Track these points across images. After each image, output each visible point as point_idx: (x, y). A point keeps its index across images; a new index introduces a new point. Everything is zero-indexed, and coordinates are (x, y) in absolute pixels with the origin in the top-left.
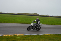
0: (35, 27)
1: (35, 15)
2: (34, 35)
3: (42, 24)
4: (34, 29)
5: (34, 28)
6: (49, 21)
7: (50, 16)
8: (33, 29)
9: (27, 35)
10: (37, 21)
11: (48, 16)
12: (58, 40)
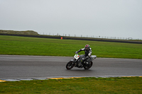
0: (83, 63)
1: (29, 34)
2: (25, 81)
3: (95, 56)
4: (79, 67)
5: (79, 65)
6: (61, 49)
7: (64, 38)
8: (77, 66)
9: (9, 82)
10: (87, 51)
11: (59, 37)
12: (82, 91)
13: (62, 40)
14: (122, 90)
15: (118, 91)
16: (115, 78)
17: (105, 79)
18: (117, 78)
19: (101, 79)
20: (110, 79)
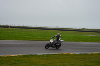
13: (9, 28)
14: (52, 63)
15: (49, 63)
16: (47, 55)
17: (40, 56)
18: (48, 55)
19: (37, 56)
20: (43, 55)
